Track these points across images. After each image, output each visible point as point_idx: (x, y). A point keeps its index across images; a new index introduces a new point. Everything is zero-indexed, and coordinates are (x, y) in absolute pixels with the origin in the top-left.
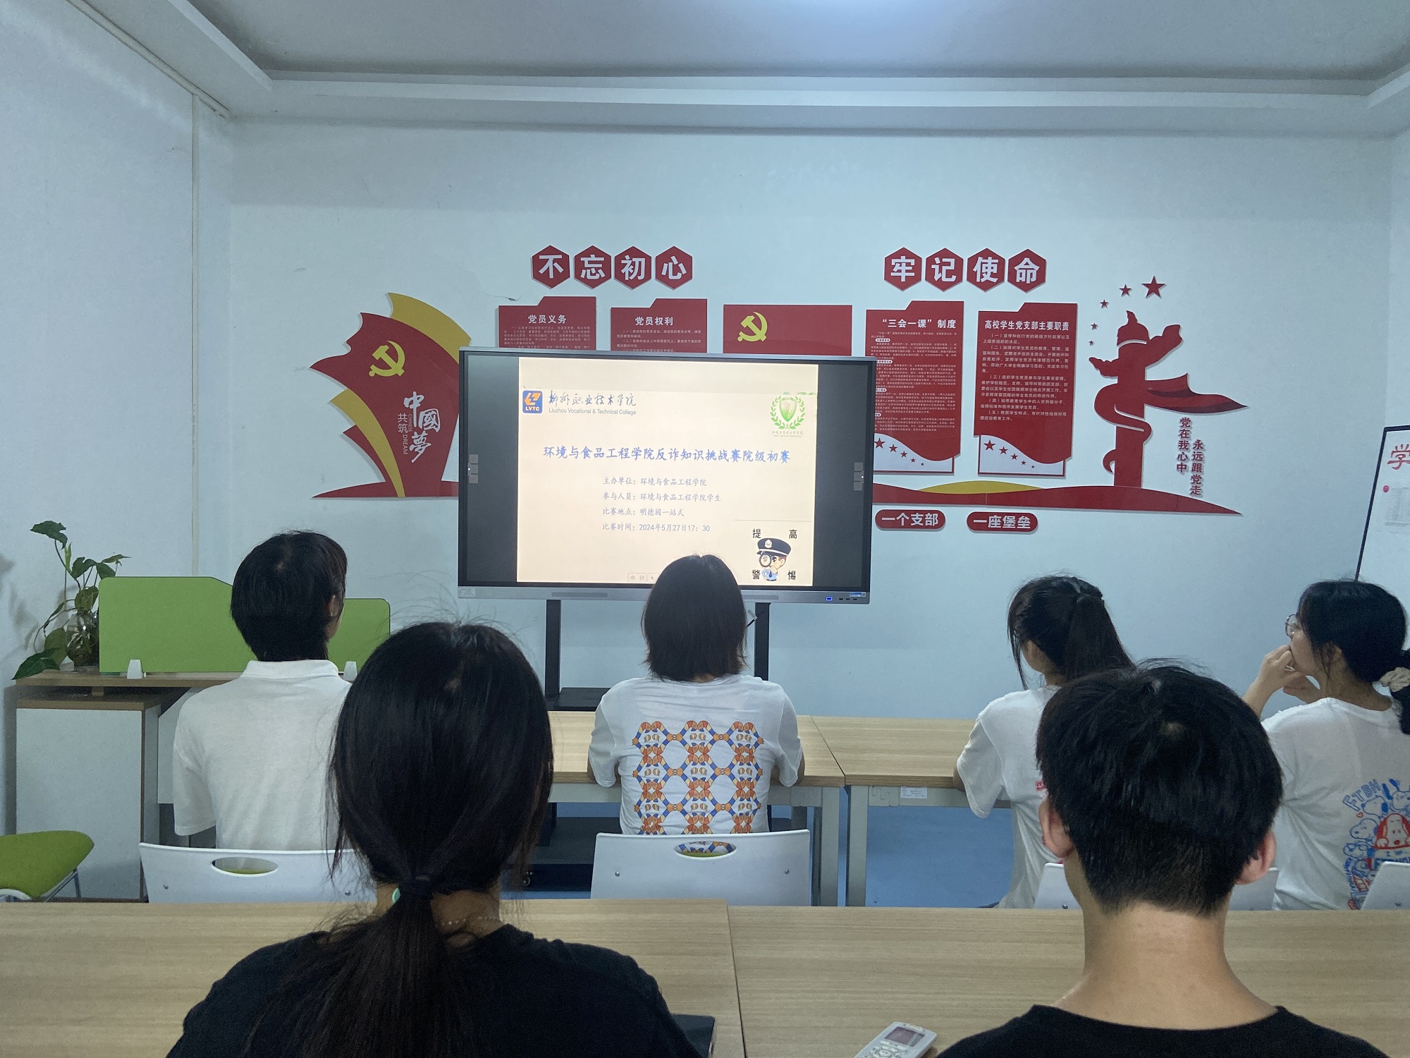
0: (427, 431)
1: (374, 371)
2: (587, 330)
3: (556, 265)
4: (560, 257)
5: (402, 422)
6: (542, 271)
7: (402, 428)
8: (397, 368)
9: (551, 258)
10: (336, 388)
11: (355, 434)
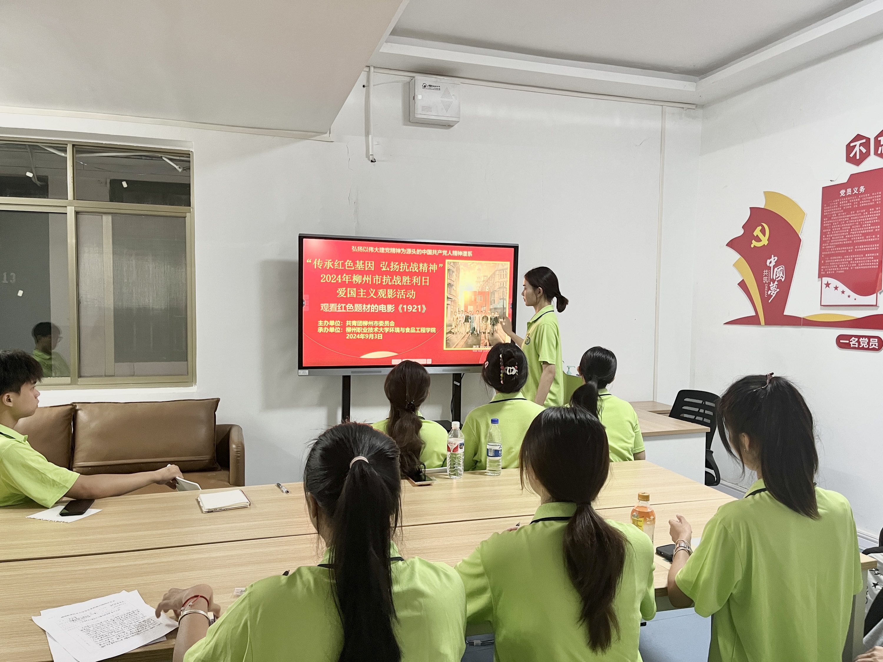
1: (754, 243)
2: (879, 195)
3: (862, 148)
4: (864, 141)
5: (766, 276)
6: (851, 155)
7: (765, 279)
8: (765, 241)
9: (858, 143)
11: (743, 285)
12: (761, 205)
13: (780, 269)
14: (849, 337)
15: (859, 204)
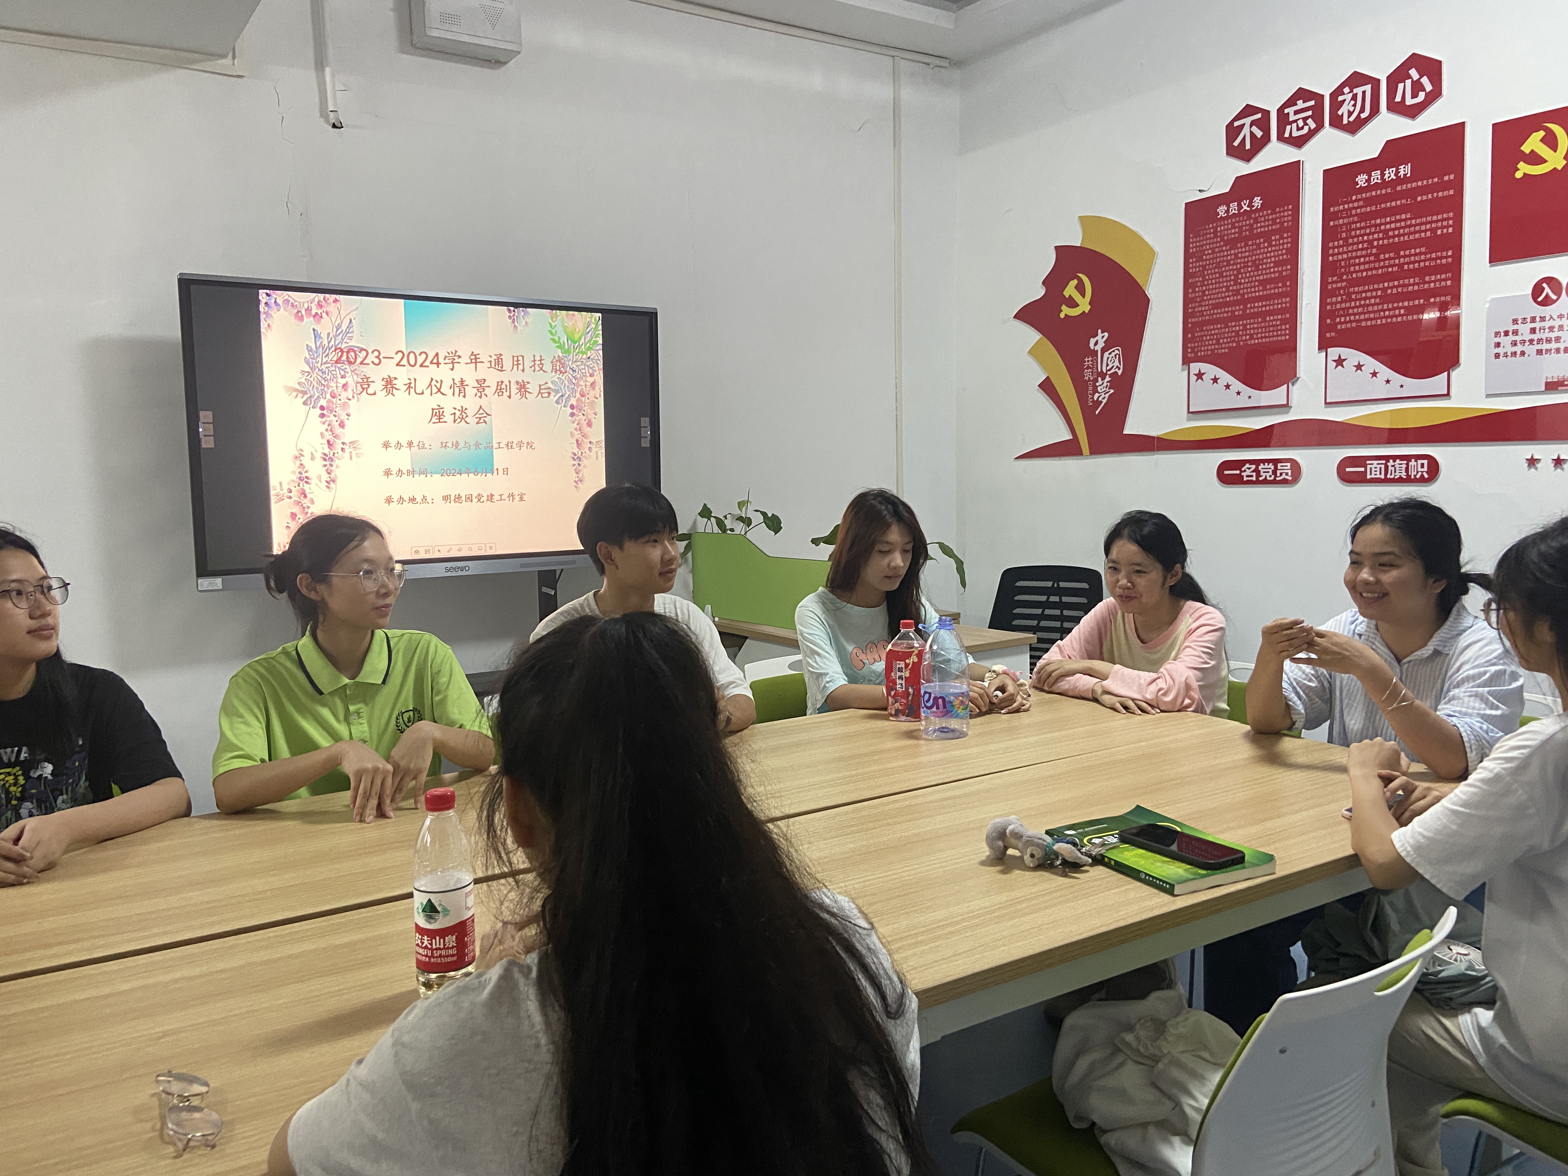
0: (1111, 375)
1: (1066, 311)
2: (1288, 210)
3: (1255, 129)
4: (1259, 116)
5: (1088, 367)
6: (1236, 144)
7: (1088, 375)
8: (1084, 305)
9: (1248, 121)
10: (1032, 336)
11: (1047, 387)
12: (1076, 241)
13: (1113, 354)
14: (1239, 464)
15: (1251, 228)
